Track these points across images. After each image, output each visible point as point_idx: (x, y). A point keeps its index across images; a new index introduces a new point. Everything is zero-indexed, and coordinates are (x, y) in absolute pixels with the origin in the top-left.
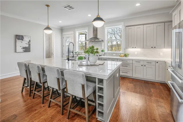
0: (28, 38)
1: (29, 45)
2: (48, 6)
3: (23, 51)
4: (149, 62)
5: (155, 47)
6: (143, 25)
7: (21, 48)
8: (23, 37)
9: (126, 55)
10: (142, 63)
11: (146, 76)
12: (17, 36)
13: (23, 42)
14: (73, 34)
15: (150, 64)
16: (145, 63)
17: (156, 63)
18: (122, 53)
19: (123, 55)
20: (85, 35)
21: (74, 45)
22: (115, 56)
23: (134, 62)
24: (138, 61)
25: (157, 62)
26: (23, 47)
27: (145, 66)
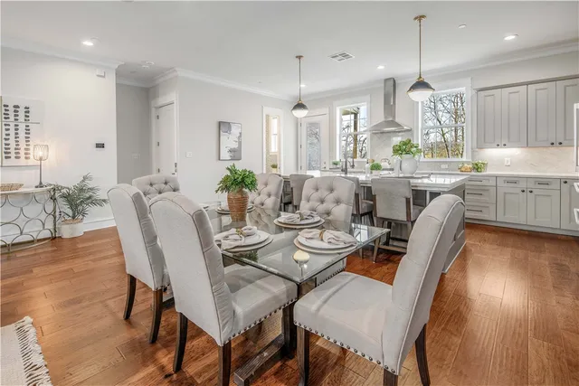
0: (238, 129)
1: (240, 143)
2: (299, 57)
4: (543, 182)
5: (561, 143)
6: (528, 84)
8: (231, 127)
9: (477, 168)
10: (523, 185)
11: (535, 218)
12: (220, 123)
13: (230, 137)
14: (328, 115)
15: (546, 186)
16: (531, 185)
17: (563, 184)
18: (468, 163)
19: (471, 166)
20: (353, 116)
22: (446, 169)
23: (500, 182)
24: (513, 180)
25: (566, 182)
26: (229, 149)
27: (531, 192)
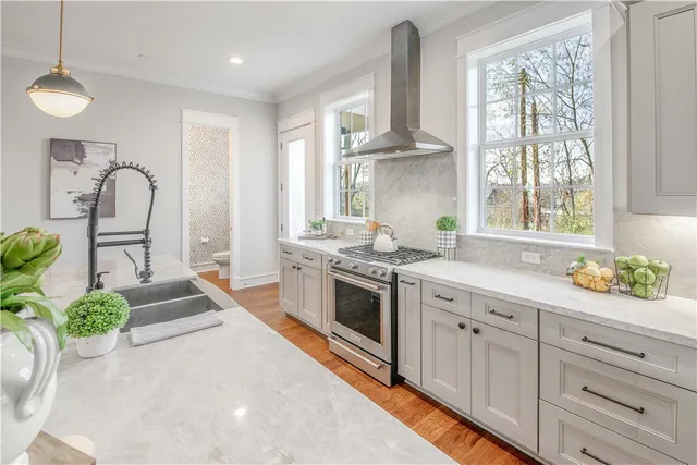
0: (108, 154)
1: (111, 184)
3: (78, 214)
7: (73, 196)
8: (83, 151)
9: (630, 280)
13: (81, 169)
14: (313, 125)
19: (609, 272)
22: (536, 267)
26: (79, 195)
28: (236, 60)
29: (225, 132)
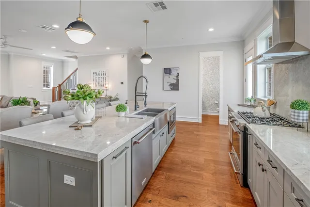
1: (178, 80)
3: (170, 89)
12: (164, 69)
14: (254, 48)
21: (147, 82)
28: (211, 30)
29: (218, 58)
